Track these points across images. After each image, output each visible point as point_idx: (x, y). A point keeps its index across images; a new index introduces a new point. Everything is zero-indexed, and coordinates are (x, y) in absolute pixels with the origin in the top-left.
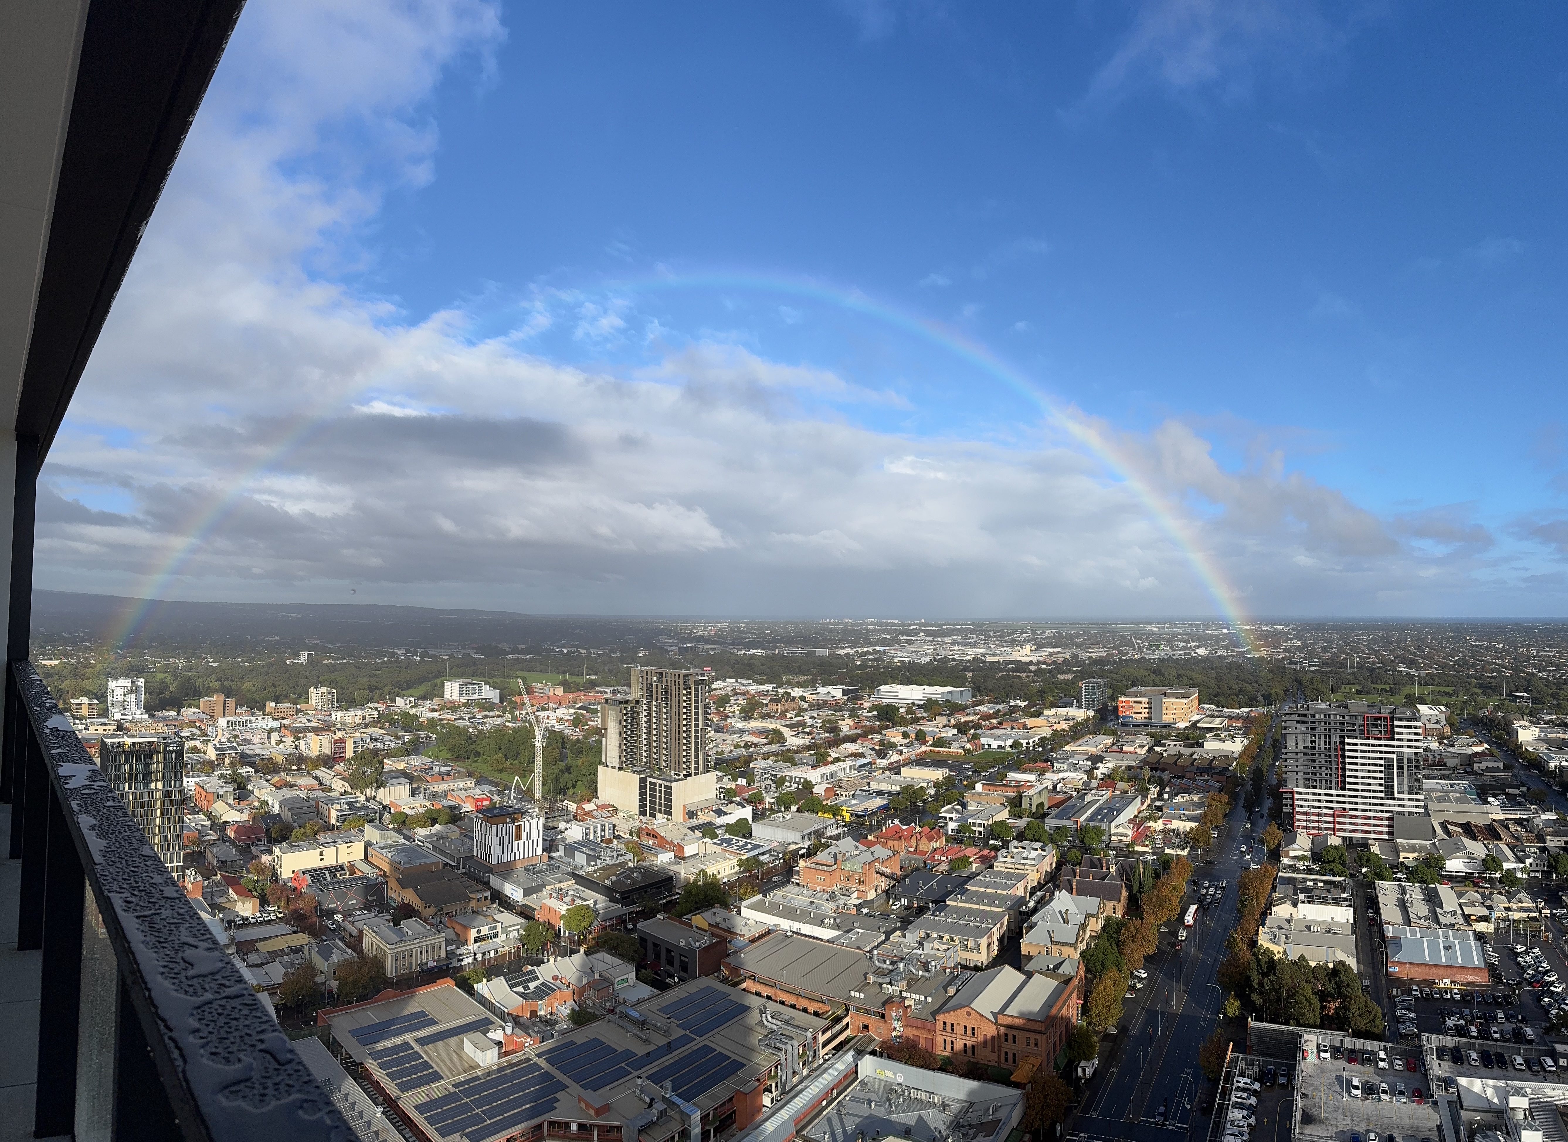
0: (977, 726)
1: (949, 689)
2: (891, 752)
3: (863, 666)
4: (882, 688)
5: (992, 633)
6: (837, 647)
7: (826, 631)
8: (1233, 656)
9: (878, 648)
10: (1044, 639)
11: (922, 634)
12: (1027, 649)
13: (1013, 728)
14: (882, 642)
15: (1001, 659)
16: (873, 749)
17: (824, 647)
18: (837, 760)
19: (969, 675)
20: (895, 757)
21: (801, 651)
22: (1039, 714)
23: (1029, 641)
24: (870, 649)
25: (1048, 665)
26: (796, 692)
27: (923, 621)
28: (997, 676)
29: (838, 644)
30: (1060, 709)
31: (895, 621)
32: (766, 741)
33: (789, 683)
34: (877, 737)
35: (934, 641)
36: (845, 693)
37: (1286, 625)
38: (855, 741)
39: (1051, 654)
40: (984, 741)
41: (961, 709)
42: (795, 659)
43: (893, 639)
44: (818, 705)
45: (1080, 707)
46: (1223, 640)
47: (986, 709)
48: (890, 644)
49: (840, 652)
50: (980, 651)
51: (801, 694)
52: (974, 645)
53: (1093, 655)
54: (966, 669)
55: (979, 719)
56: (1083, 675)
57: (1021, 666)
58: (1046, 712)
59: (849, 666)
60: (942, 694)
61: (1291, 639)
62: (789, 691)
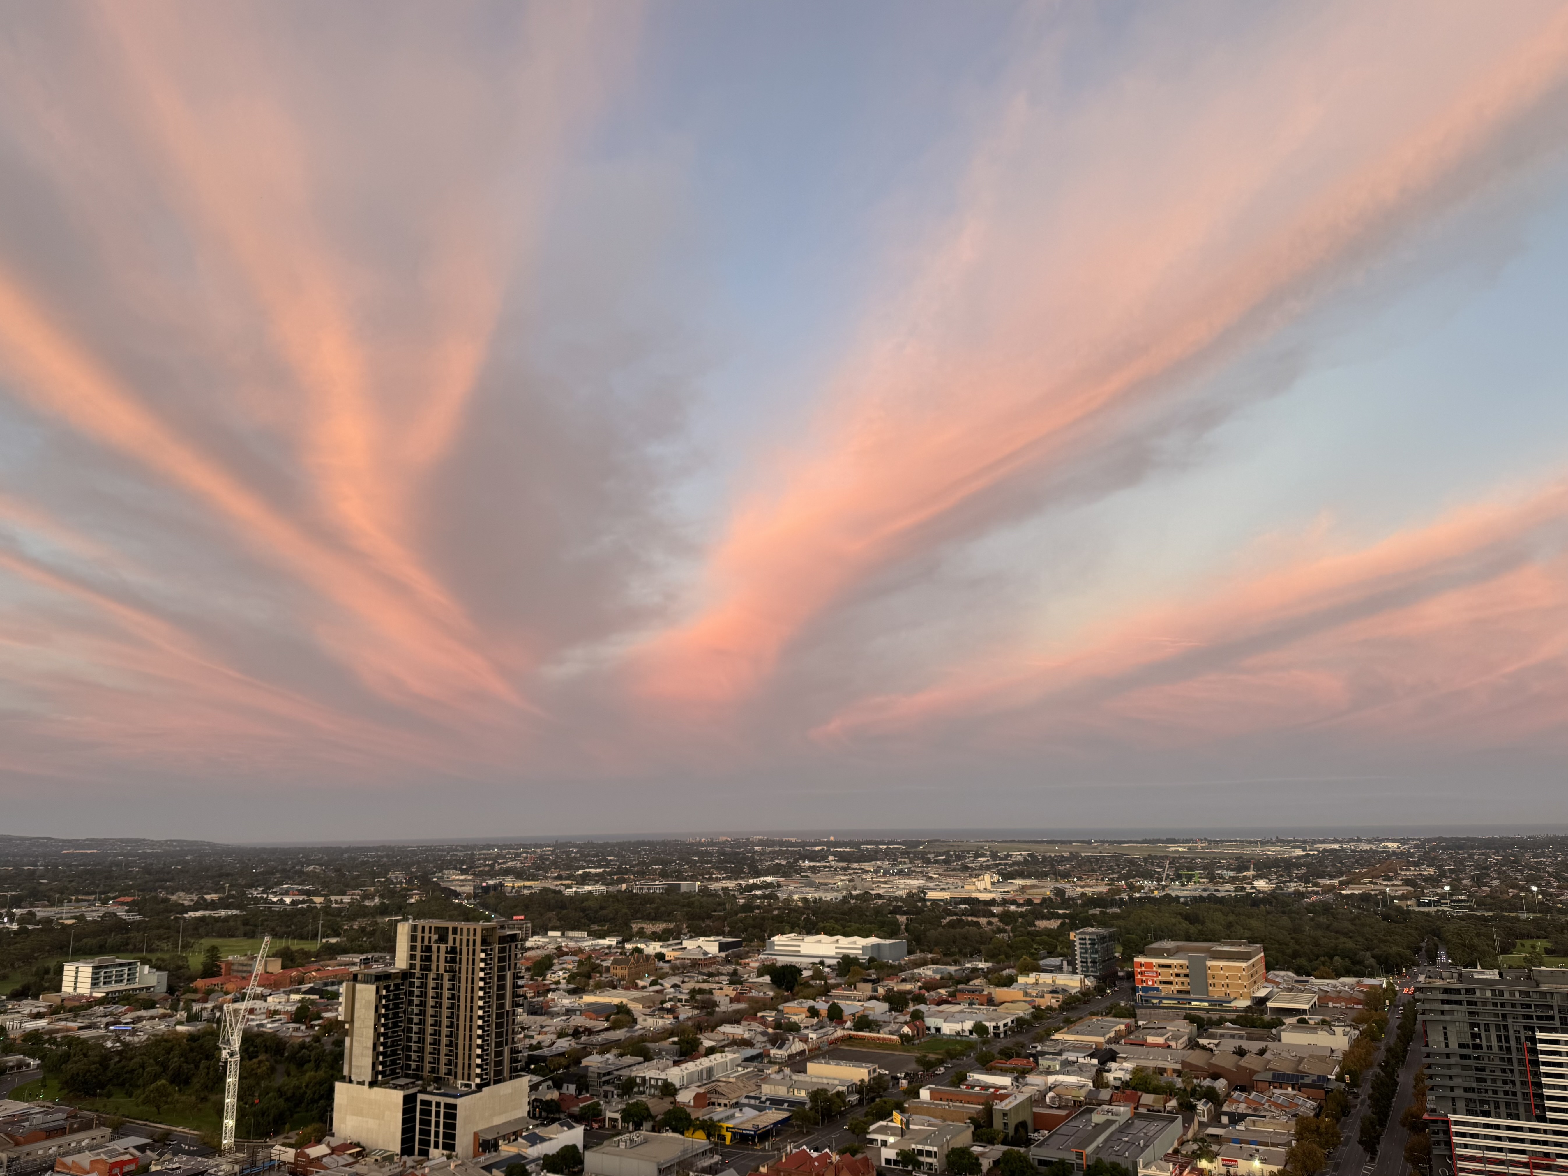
0: (919, 999)
1: (873, 940)
2: (791, 1038)
3: (748, 907)
4: (776, 939)
5: (931, 856)
6: (710, 879)
7: (695, 854)
8: (1317, 893)
9: (769, 879)
10: (1011, 866)
11: (831, 858)
12: (988, 879)
13: (971, 1004)
14: (775, 870)
15: (946, 895)
16: (764, 1034)
17: (693, 878)
18: (711, 1051)
19: (902, 919)
20: (797, 1046)
21: (657, 886)
22: (1009, 982)
23: (988, 868)
24: (758, 881)
25: (1019, 905)
26: (653, 948)
27: (832, 838)
28: (945, 921)
29: (713, 873)
30: (1042, 975)
31: (793, 840)
32: (606, 1025)
33: (642, 935)
34: (770, 1016)
35: (848, 868)
36: (722, 947)
37: (1404, 841)
38: (738, 1022)
39: (1023, 889)
40: (931, 1022)
41: (893, 971)
42: (648, 899)
43: (790, 866)
44: (684, 967)
45: (1074, 972)
46: (1298, 866)
47: (929, 973)
48: (786, 872)
49: (714, 886)
50: (916, 883)
51: (658, 950)
52: (910, 874)
53: (1089, 891)
54: (897, 910)
55: (920, 988)
56: (1077, 921)
57: (977, 907)
58: (1021, 980)
59: (728, 906)
60: (864, 948)
61: (1416, 864)
62: (642, 946)
